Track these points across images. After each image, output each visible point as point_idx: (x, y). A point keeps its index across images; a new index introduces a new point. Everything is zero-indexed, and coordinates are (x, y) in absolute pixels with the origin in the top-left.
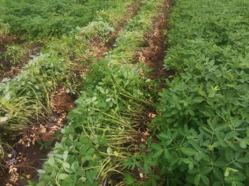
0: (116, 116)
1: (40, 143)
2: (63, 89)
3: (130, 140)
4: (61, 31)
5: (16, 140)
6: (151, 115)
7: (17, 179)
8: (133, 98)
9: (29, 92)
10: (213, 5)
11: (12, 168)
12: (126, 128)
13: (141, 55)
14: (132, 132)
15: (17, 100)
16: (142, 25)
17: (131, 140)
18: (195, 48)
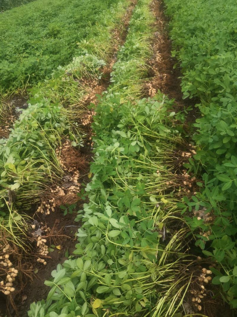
0: (146, 161)
1: (63, 208)
2: (67, 143)
3: (170, 185)
4: (38, 76)
5: (32, 210)
6: (185, 154)
7: (47, 252)
8: (160, 137)
9: (33, 151)
10: (224, 11)
11: (40, 240)
12: (163, 173)
13: (151, 87)
14: (171, 176)
15: (23, 162)
16: (139, 51)
17: (172, 184)
18: (224, 65)
